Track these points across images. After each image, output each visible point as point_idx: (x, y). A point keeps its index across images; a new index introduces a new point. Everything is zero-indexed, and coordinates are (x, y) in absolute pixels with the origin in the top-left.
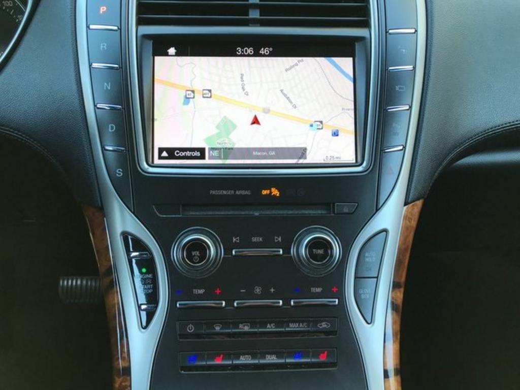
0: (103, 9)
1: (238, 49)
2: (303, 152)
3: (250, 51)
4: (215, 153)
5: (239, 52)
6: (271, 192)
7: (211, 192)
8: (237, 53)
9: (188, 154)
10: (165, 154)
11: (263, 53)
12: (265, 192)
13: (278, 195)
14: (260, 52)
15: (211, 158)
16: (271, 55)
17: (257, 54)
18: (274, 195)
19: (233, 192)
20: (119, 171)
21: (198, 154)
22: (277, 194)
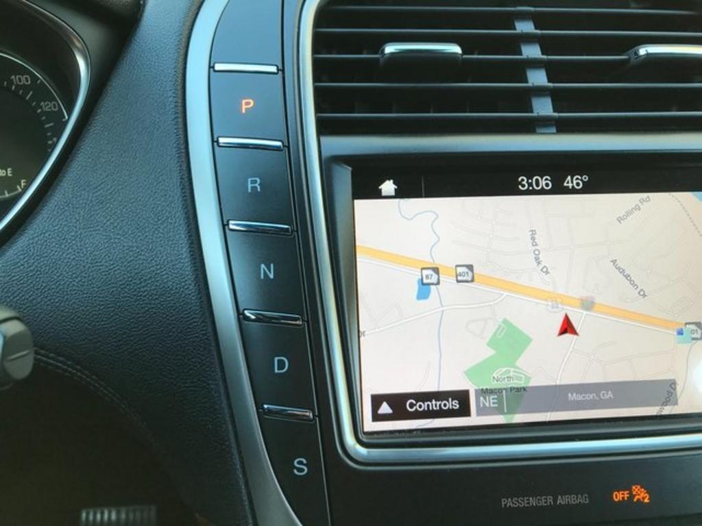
0: (247, 104)
1: (520, 179)
2: (668, 390)
3: (544, 182)
4: (490, 401)
5: (523, 186)
6: (632, 496)
7: (504, 502)
8: (520, 187)
9: (434, 405)
10: (385, 409)
11: (570, 185)
12: (618, 496)
13: (646, 500)
14: (565, 184)
15: (482, 411)
16: (588, 189)
17: (558, 189)
18: (638, 500)
19: (550, 500)
20: (301, 463)
21: (455, 405)
22: (644, 498)
